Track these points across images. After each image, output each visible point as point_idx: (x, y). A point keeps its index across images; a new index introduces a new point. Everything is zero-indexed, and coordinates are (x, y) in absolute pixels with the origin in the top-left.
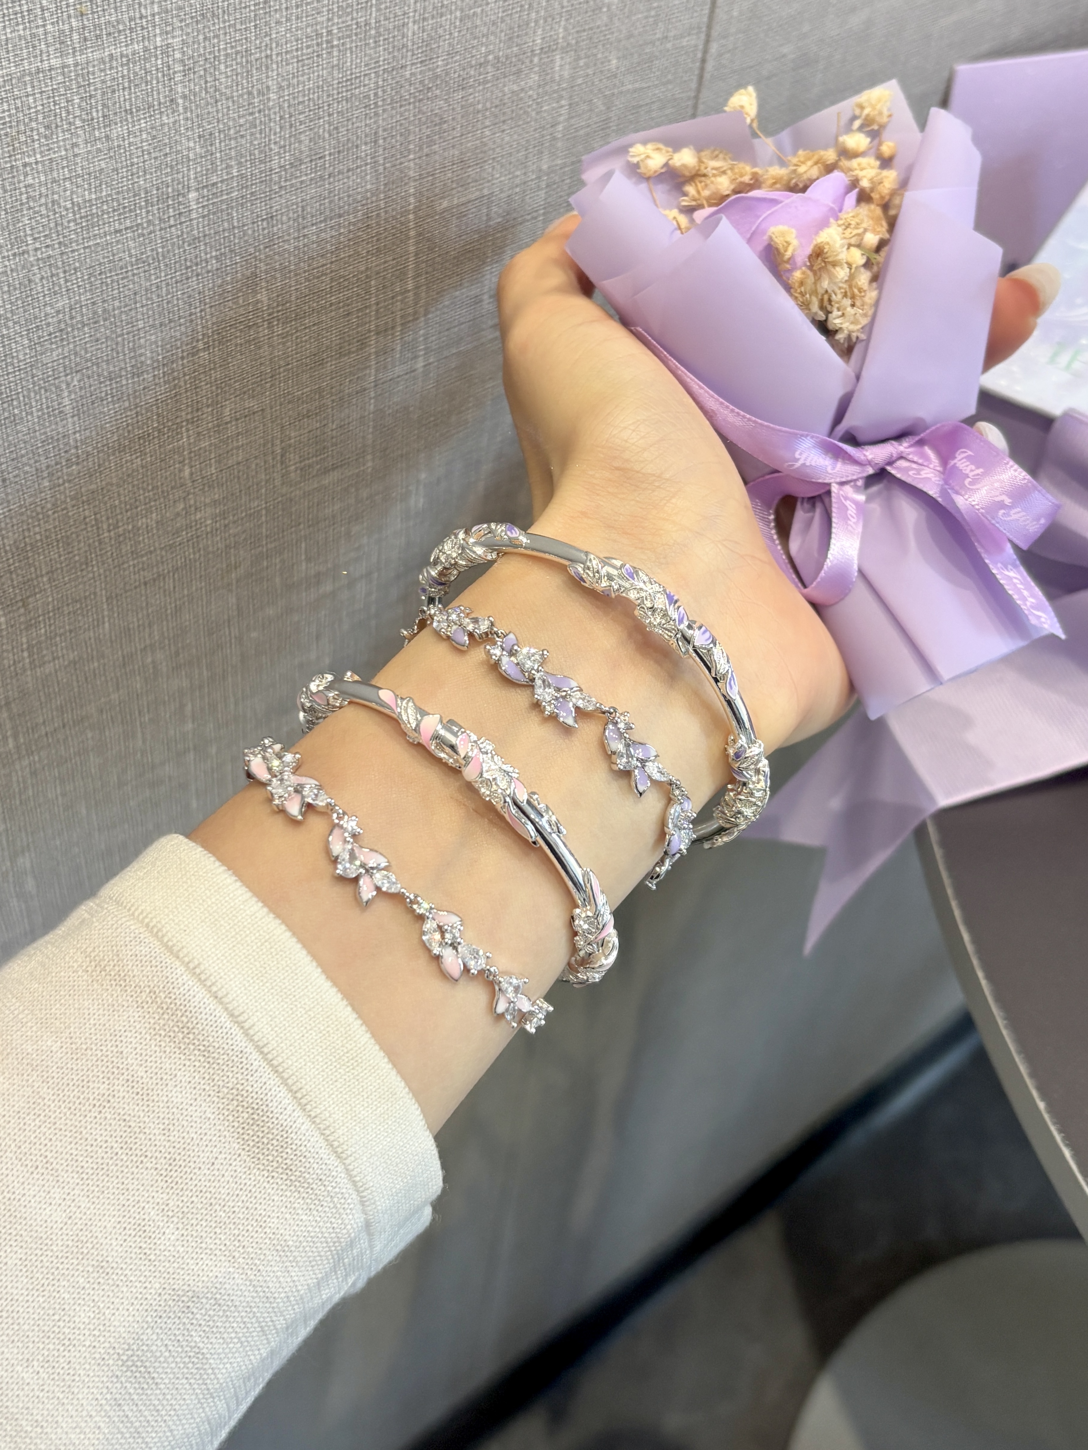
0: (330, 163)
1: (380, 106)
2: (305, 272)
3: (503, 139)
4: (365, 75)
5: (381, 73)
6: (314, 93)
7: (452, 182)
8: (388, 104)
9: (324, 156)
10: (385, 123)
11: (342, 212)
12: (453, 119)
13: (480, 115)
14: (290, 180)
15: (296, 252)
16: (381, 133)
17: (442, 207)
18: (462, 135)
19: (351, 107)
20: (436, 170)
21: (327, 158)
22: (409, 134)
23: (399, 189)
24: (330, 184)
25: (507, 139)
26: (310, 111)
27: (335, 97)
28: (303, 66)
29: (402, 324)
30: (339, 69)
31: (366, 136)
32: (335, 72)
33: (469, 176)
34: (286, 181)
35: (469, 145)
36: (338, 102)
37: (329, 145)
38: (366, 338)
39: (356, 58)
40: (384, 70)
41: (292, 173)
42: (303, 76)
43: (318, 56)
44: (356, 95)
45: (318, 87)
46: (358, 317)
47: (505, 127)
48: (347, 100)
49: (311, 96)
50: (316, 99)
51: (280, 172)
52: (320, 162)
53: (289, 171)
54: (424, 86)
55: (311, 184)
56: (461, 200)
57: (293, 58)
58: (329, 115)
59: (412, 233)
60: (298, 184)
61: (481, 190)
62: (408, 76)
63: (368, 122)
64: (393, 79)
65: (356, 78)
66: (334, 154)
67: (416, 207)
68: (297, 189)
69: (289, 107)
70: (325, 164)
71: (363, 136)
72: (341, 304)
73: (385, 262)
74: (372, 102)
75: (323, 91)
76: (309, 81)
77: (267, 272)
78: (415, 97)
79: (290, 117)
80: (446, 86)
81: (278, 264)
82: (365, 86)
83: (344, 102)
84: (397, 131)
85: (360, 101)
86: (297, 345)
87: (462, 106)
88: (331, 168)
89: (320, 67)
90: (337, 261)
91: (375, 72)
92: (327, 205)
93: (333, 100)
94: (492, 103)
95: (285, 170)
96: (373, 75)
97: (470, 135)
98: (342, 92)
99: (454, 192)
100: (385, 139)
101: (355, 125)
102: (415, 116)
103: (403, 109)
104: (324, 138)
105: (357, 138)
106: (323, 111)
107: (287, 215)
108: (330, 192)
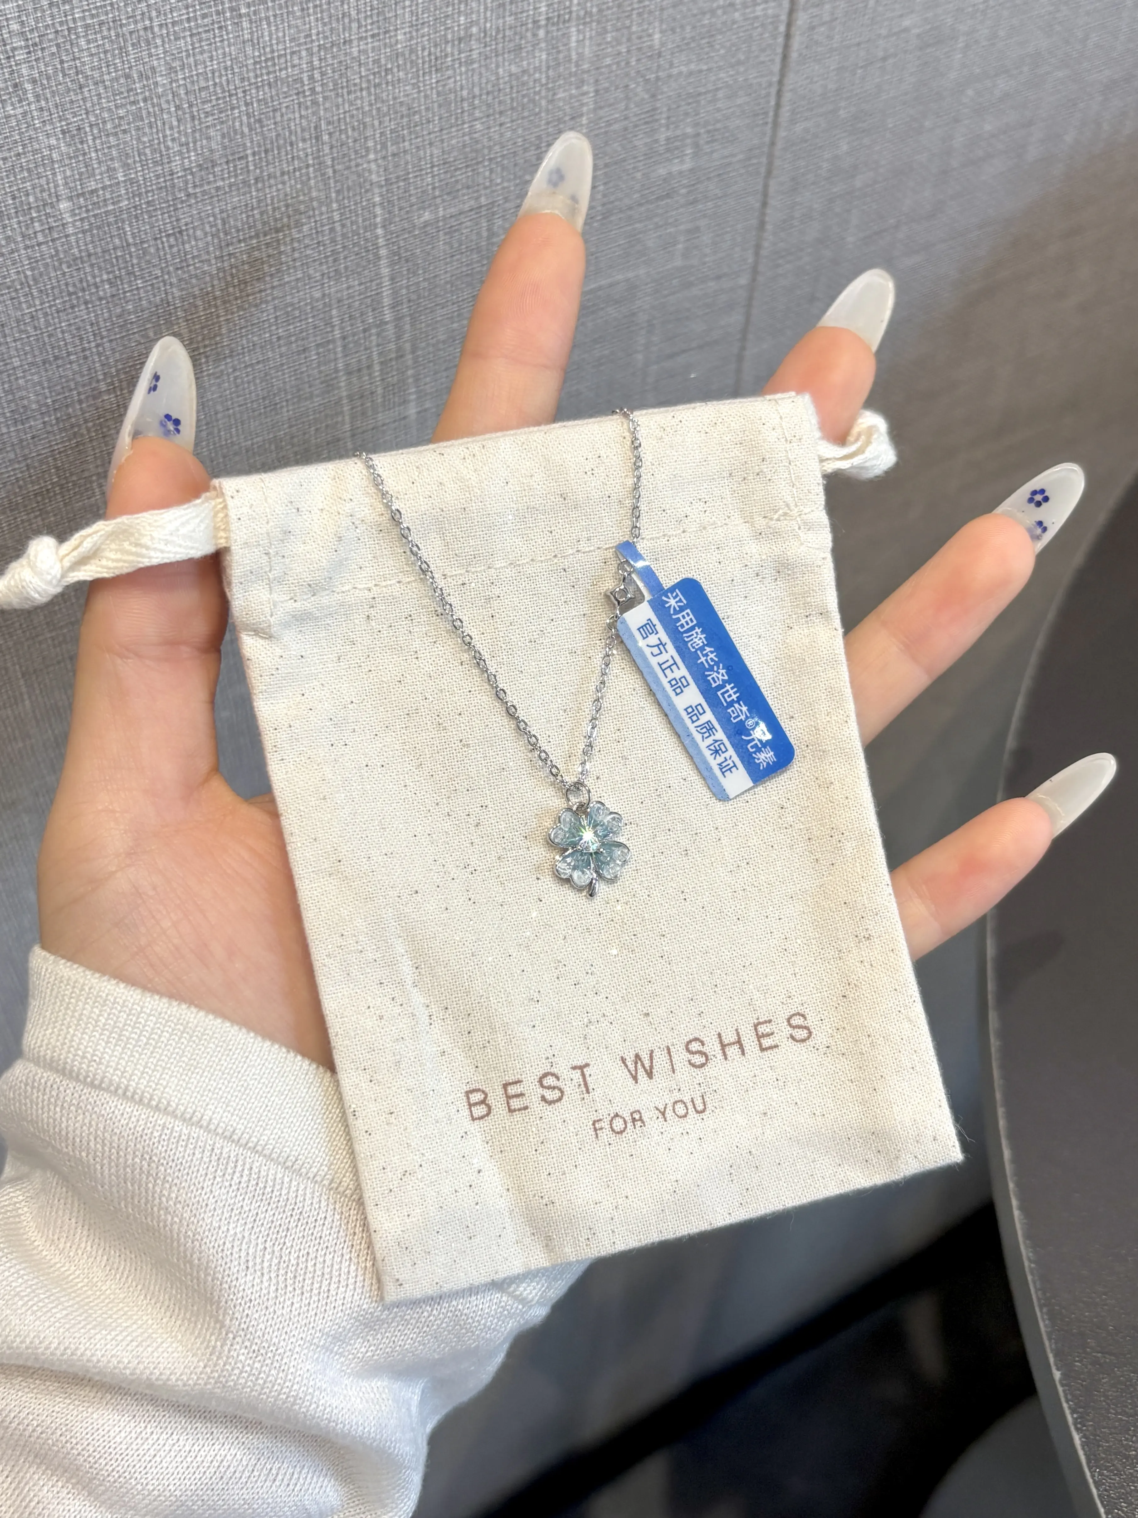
0: (255, 165)
1: (318, 93)
2: (236, 299)
3: (502, 135)
4: (293, 53)
5: (315, 50)
6: (220, 76)
7: (434, 188)
8: (331, 91)
9: (247, 156)
10: (328, 115)
11: (279, 226)
12: (427, 109)
13: (465, 105)
14: (201, 186)
15: (221, 275)
16: (323, 127)
17: (422, 220)
18: (441, 130)
19: (278, 95)
20: (409, 173)
21: (250, 159)
22: (365, 127)
23: (358, 198)
24: (258, 190)
25: (508, 134)
26: (218, 99)
27: (253, 81)
28: (200, 41)
29: (381, 363)
30: (253, 45)
31: (303, 130)
32: (249, 50)
33: (457, 181)
34: (195, 187)
35: (454, 142)
36: (257, 88)
37: (252, 142)
38: (332, 379)
39: (277, 29)
40: (319, 46)
41: (202, 177)
42: (201, 53)
43: (220, 28)
44: (282, 79)
45: (226, 69)
46: (318, 354)
47: (503, 119)
48: (269, 84)
49: (217, 81)
50: (225, 83)
51: (185, 176)
52: (240, 164)
53: (198, 175)
54: (380, 67)
55: (231, 191)
56: (448, 211)
57: (184, 30)
58: (247, 104)
59: (383, 252)
60: (213, 191)
61: (477, 198)
62: (356, 54)
63: (303, 113)
64: (333, 57)
65: (279, 57)
66: (259, 153)
67: (385, 220)
68: (212, 197)
69: (186, 93)
70: (247, 166)
71: (299, 130)
72: (293, 339)
73: (348, 288)
74: (306, 88)
75: (233, 74)
76: (212, 61)
77: (183, 300)
78: (369, 81)
79: (191, 106)
80: (412, 68)
81: (196, 289)
82: (293, 66)
83: (266, 88)
84: (346, 124)
85: (288, 86)
86: (237, 387)
87: (439, 94)
88: (258, 171)
89: (226, 43)
90: (280, 285)
91: (307, 49)
92: (257, 216)
93: (250, 85)
94: (481, 89)
95: (192, 173)
96: (304, 53)
97: (453, 129)
98: (262, 75)
99: (439, 201)
100: (330, 134)
101: (285, 118)
102: (371, 105)
103: (352, 97)
104: (242, 132)
105: (291, 133)
106: (237, 99)
107: (203, 230)
108: (259, 202)
